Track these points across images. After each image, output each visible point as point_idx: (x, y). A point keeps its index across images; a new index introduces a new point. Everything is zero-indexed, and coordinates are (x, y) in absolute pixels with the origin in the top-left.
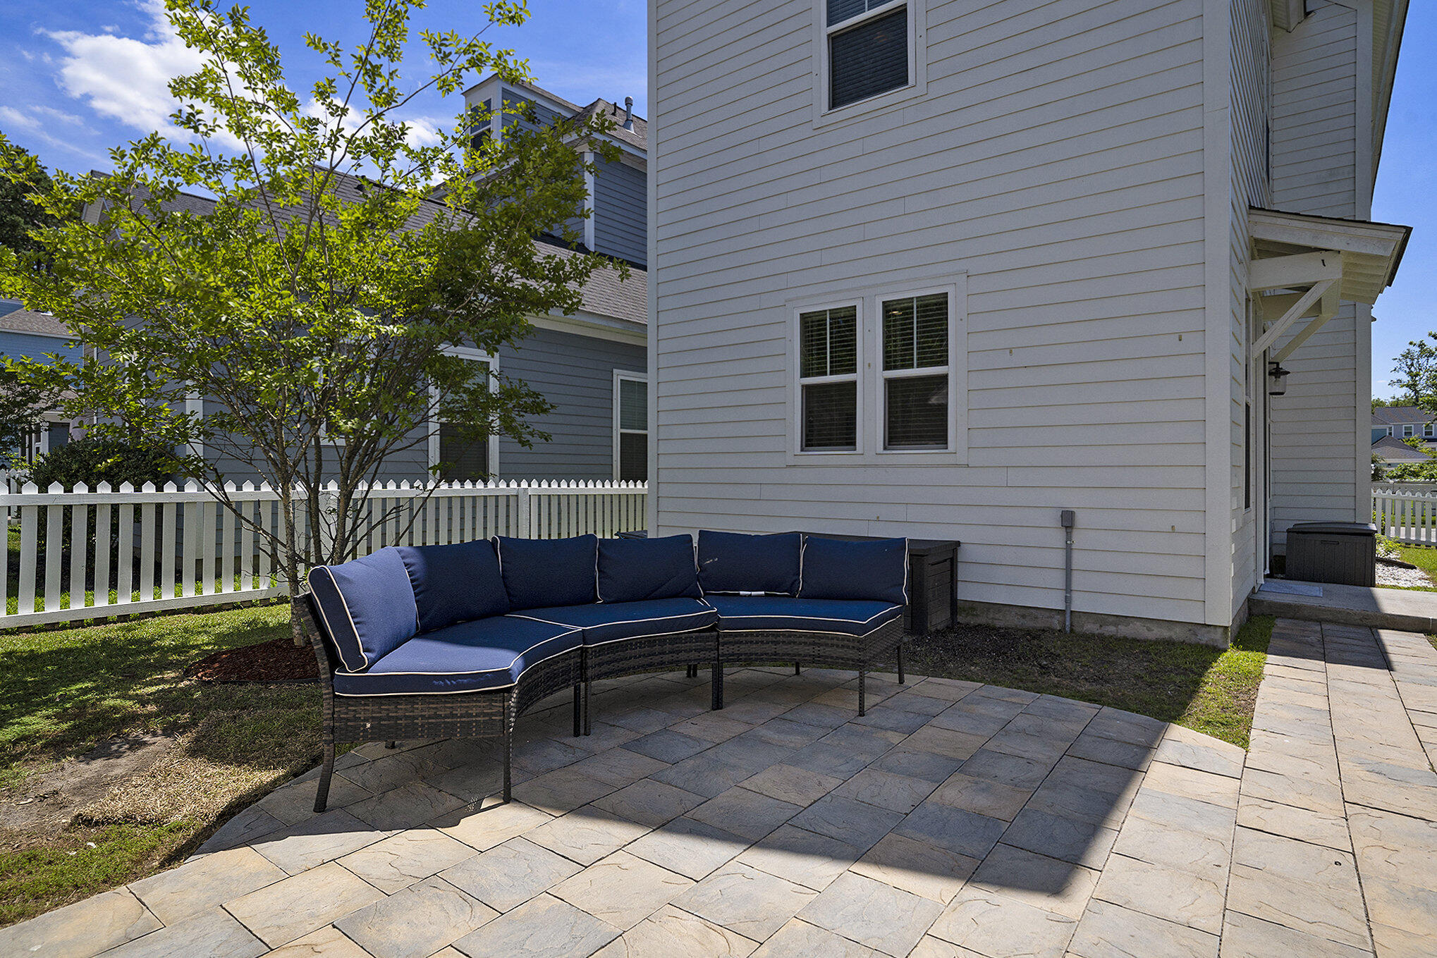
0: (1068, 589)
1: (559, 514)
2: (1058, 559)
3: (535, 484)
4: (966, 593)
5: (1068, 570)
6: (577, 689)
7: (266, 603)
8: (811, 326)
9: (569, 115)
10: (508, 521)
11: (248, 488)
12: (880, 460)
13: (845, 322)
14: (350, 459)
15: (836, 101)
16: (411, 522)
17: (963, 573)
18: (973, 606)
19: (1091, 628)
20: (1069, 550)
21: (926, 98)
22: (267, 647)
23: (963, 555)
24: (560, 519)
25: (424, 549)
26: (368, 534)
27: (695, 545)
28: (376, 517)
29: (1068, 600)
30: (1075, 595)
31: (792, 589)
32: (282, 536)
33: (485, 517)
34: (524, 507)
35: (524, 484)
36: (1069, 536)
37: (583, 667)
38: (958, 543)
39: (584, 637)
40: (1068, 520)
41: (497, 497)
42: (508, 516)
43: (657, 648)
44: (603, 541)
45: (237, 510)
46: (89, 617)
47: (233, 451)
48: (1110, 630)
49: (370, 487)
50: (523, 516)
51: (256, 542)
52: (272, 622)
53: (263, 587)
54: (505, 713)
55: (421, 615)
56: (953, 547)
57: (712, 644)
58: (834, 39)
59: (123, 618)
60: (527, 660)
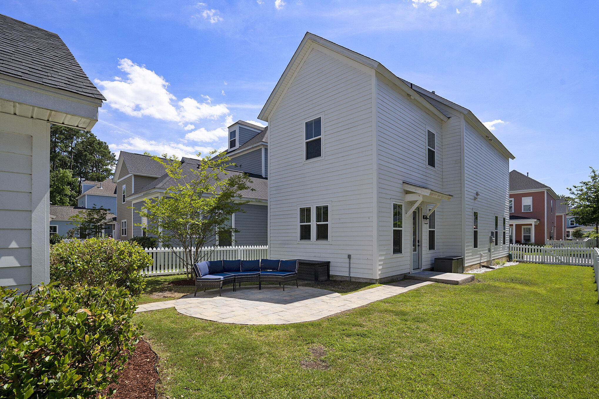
0: (350, 272)
1: (249, 254)
2: (348, 265)
3: (242, 247)
4: (331, 273)
5: (350, 268)
6: (234, 284)
7: (178, 274)
8: (302, 210)
9: (260, 132)
10: (235, 256)
11: (178, 248)
12: (315, 243)
13: (309, 210)
14: (197, 245)
15: (308, 158)
16: (211, 254)
17: (331, 268)
18: (333, 276)
19: (353, 280)
20: (350, 263)
21: (325, 160)
22: (182, 280)
23: (331, 264)
24: (249, 255)
25: (210, 262)
26: (201, 259)
27: (260, 261)
28: (203, 256)
29: (350, 274)
30: (351, 273)
31: (277, 270)
32: (185, 260)
33: (229, 255)
34: (239, 253)
35: (239, 247)
36: (350, 260)
37: (235, 281)
38: (330, 262)
39: (235, 276)
40: (349, 257)
41: (232, 250)
42: (235, 255)
43: (249, 278)
44: (242, 261)
45: (175, 253)
46: (152, 275)
47: (175, 242)
48: (357, 281)
49: (201, 248)
50: (239, 255)
51: (180, 261)
52: (181, 278)
53: (178, 271)
54: (220, 284)
55: (209, 271)
56: (329, 263)
57: (259, 278)
58: (307, 143)
59: (154, 276)
60: (224, 278)
